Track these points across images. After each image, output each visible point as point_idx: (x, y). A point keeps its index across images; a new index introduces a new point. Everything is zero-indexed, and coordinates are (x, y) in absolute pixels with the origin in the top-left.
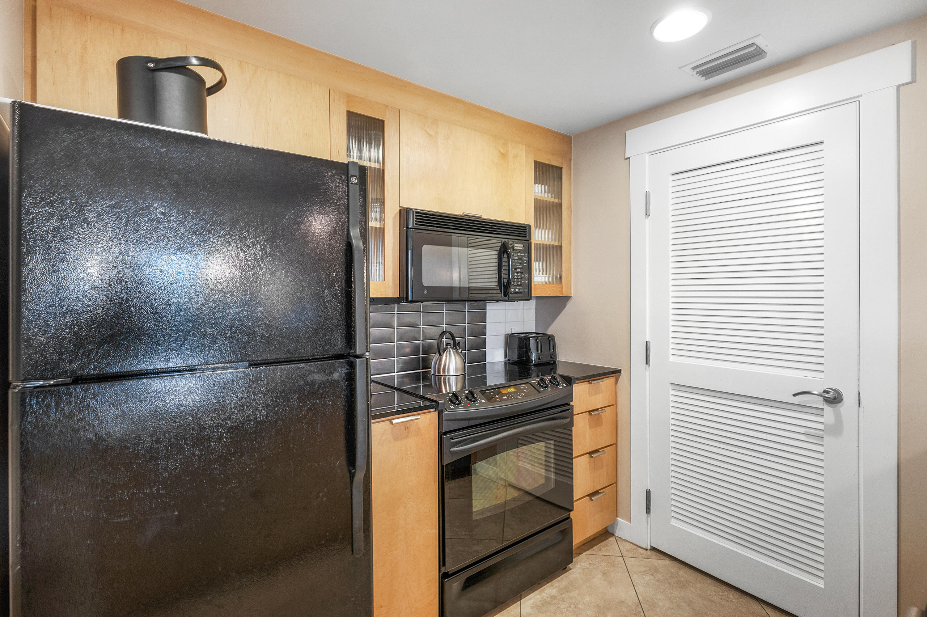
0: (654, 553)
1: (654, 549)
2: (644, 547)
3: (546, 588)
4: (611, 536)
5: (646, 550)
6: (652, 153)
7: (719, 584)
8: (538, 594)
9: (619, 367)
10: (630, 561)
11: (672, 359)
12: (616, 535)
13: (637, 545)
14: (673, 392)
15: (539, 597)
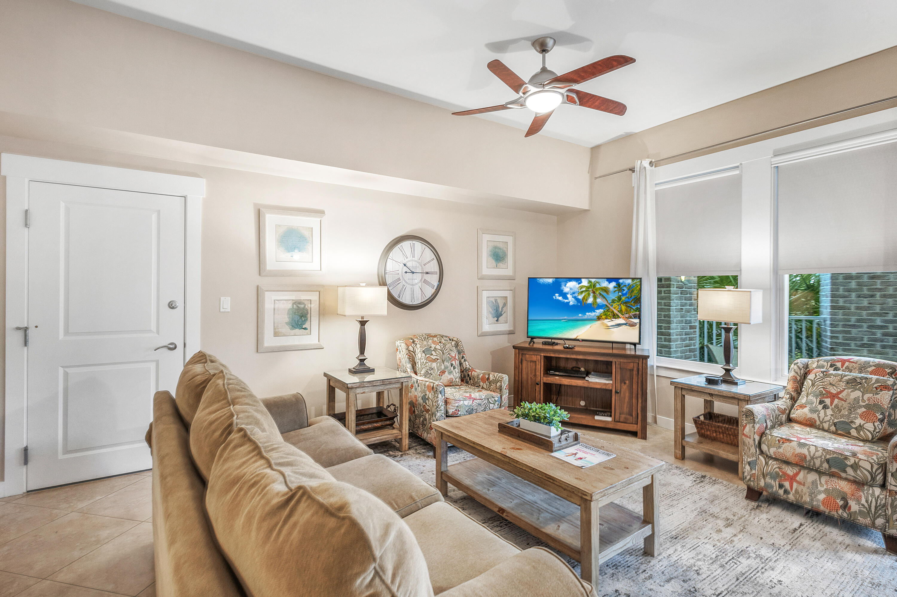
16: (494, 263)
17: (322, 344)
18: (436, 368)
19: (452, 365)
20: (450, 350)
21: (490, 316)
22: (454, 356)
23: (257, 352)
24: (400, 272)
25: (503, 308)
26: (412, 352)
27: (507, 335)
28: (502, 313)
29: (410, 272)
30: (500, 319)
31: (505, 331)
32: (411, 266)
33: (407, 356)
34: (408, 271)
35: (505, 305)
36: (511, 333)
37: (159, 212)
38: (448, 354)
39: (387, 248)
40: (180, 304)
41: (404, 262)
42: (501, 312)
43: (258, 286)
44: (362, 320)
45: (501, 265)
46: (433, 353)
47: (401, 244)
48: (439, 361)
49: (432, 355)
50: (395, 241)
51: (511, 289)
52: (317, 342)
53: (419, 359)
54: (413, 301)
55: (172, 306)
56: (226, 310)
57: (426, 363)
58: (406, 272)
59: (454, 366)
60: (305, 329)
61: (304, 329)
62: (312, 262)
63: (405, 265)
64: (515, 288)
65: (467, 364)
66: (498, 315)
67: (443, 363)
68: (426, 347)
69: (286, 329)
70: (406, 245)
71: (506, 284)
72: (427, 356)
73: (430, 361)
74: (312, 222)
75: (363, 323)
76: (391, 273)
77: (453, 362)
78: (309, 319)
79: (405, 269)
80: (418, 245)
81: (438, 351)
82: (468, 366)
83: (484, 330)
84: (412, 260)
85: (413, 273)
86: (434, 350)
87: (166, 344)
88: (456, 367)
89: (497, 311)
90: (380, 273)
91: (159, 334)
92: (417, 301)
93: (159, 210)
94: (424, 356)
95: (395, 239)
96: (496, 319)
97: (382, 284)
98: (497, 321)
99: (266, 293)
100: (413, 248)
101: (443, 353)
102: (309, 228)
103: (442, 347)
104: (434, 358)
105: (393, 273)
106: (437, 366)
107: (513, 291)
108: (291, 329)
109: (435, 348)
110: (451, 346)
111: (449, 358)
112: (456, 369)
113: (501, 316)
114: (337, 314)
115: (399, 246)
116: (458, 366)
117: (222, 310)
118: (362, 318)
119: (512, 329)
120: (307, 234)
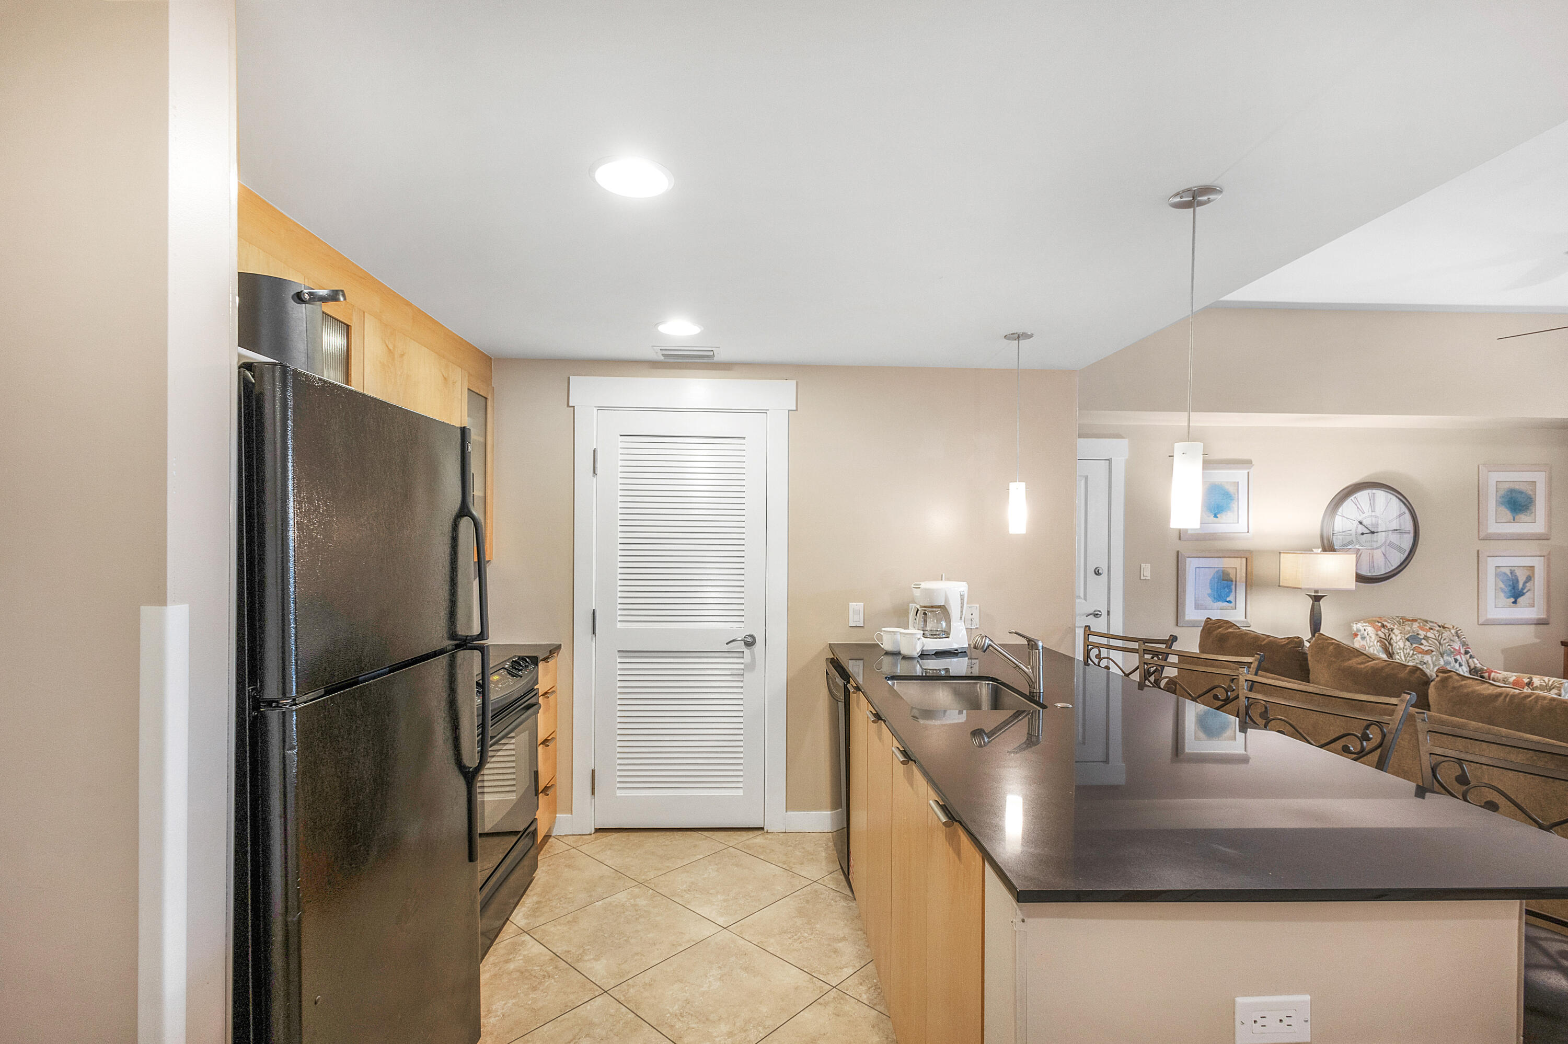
0: (598, 834)
1: (598, 830)
2: (588, 833)
3: (524, 900)
4: (549, 838)
5: (591, 834)
6: (601, 408)
7: (663, 833)
8: (521, 908)
9: (559, 642)
10: (584, 848)
11: (619, 625)
12: (553, 835)
13: (580, 835)
14: (619, 660)
15: (523, 909)
16: (1509, 515)
17: (1249, 621)
18: (1430, 662)
19: (1456, 661)
20: (1451, 640)
21: (1502, 595)
22: (1458, 648)
23: (1177, 625)
24: (1353, 532)
25: (1525, 583)
26: (1384, 639)
27: (1534, 626)
28: (1525, 591)
29: (1369, 532)
30: (1520, 600)
31: (1531, 619)
32: (1370, 523)
33: (1378, 644)
34: (1366, 531)
35: (1529, 579)
36: (1540, 623)
37: (1086, 478)
38: (1449, 645)
39: (1335, 501)
40: (1104, 570)
41: (1360, 519)
42: (1523, 589)
43: (1178, 552)
44: (1316, 594)
45: (1522, 517)
46: (1423, 641)
47: (1356, 495)
48: (1434, 653)
49: (1422, 644)
50: (1345, 491)
51: (1543, 555)
52: (1243, 618)
53: (1400, 649)
54: (1372, 571)
55: (1097, 573)
56: (1147, 578)
57: (1413, 654)
58: (1363, 534)
59: (1460, 663)
60: (1229, 602)
61: (1227, 602)
62: (1238, 522)
63: (1361, 523)
64: (1549, 554)
65: (1476, 662)
66: (1516, 593)
67: (1442, 657)
68: (1410, 634)
69: (1209, 601)
70: (1363, 496)
71: (1533, 547)
72: (1414, 645)
73: (1420, 653)
74: (1239, 475)
75: (1317, 599)
76: (1341, 534)
77: (1458, 657)
78: (1234, 590)
79: (1361, 529)
80: (1380, 494)
81: (1431, 641)
82: (1479, 665)
83: (1489, 616)
84: (1371, 516)
85: (1373, 533)
86: (1424, 639)
87: (1092, 612)
88: (1463, 664)
89: (1514, 588)
90: (1325, 535)
91: (1086, 601)
92: (1381, 571)
93: (1087, 476)
94: (1410, 645)
95: (1344, 489)
96: (1513, 600)
97: (1327, 549)
98: (1515, 602)
99: (1188, 560)
100: (1372, 499)
101: (1440, 643)
102: (1234, 483)
103: (1437, 635)
104: (1426, 648)
105: (1344, 534)
106: (1432, 660)
107: (1548, 558)
108: (1214, 602)
109: (1426, 636)
110: (1451, 635)
111: (1450, 650)
112: (1463, 667)
113: (1522, 595)
114: (1279, 586)
115: (1352, 498)
116: (1465, 663)
117: (1142, 578)
118: (1316, 591)
119: (1543, 616)
120: (1231, 489)
